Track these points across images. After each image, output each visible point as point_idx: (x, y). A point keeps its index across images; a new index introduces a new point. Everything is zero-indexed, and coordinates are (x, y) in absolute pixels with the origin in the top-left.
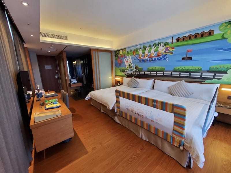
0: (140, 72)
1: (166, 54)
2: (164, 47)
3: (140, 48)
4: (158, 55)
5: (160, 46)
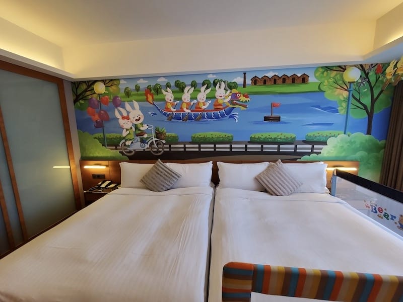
0: (172, 146)
1: (234, 106)
2: (229, 91)
3: (168, 86)
4: (217, 106)
5: (220, 87)
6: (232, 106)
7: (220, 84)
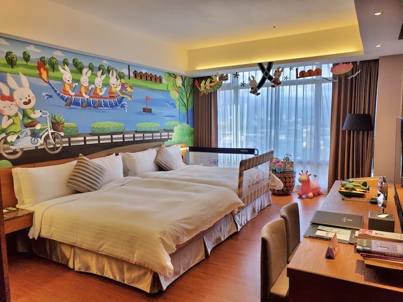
6: (122, 96)
7: (113, 72)
